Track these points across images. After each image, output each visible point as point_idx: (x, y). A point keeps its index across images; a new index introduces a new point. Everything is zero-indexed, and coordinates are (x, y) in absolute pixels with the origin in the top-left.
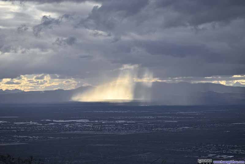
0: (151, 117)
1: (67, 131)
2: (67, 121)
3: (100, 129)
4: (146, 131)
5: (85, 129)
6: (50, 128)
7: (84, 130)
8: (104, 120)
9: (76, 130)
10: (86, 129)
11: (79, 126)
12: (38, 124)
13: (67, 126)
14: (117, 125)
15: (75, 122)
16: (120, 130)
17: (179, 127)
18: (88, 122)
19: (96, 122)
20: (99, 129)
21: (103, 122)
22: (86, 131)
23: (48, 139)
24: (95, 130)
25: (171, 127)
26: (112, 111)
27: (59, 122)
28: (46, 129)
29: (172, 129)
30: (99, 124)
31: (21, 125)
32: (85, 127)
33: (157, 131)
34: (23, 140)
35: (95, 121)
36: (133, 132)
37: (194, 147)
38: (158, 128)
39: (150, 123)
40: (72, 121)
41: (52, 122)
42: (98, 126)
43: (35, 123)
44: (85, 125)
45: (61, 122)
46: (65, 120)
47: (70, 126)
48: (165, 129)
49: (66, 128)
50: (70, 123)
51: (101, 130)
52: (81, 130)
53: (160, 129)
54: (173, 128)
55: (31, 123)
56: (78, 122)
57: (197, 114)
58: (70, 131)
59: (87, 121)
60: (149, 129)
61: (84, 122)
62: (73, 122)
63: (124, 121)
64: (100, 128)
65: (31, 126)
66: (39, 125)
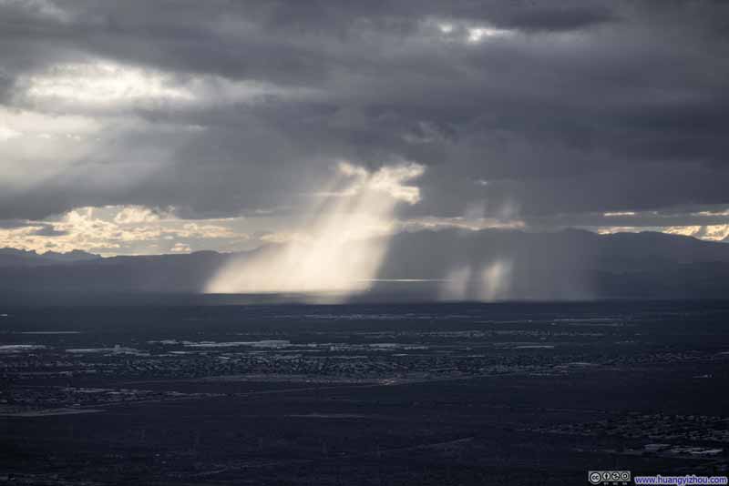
0: (478, 334)
1: (223, 373)
2: (225, 344)
3: (324, 366)
4: (460, 373)
5: (278, 367)
6: (172, 366)
7: (275, 372)
8: (336, 341)
9: (249, 371)
10: (282, 367)
11: (261, 358)
12: (138, 355)
13: (224, 359)
14: (374, 355)
15: (250, 347)
16: (381, 371)
17: (558, 363)
18: (288, 348)
19: (310, 348)
20: (320, 368)
21: (332, 348)
22: (280, 372)
23: (167, 396)
24: (306, 373)
25: (535, 363)
26: (360, 316)
27: (200, 349)
28: (162, 369)
29: (539, 367)
30: (319, 354)
31: (86, 358)
32: (276, 362)
33: (492, 373)
34: (93, 399)
35: (310, 345)
36: (421, 377)
37: (604, 423)
38: (497, 367)
39: (472, 352)
40: (241, 346)
41: (180, 347)
42: (318, 359)
43: (128, 351)
44: (278, 357)
45: (207, 348)
46: (218, 342)
47: (235, 358)
48: (516, 369)
49: (221, 366)
50: (233, 349)
51: (325, 372)
52: (265, 372)
53: (501, 368)
54: (542, 366)
55: (117, 349)
56: (258, 349)
57: (615, 325)
58: (232, 373)
59: (284, 345)
60: (469, 368)
61: (275, 346)
62: (242, 348)
63: (394, 345)
64: (322, 364)
65: (116, 359)
66: (142, 358)
